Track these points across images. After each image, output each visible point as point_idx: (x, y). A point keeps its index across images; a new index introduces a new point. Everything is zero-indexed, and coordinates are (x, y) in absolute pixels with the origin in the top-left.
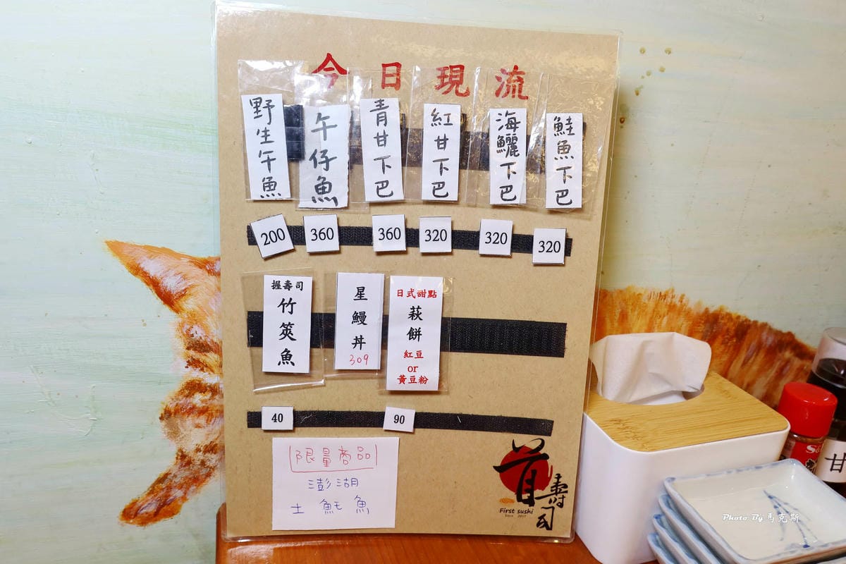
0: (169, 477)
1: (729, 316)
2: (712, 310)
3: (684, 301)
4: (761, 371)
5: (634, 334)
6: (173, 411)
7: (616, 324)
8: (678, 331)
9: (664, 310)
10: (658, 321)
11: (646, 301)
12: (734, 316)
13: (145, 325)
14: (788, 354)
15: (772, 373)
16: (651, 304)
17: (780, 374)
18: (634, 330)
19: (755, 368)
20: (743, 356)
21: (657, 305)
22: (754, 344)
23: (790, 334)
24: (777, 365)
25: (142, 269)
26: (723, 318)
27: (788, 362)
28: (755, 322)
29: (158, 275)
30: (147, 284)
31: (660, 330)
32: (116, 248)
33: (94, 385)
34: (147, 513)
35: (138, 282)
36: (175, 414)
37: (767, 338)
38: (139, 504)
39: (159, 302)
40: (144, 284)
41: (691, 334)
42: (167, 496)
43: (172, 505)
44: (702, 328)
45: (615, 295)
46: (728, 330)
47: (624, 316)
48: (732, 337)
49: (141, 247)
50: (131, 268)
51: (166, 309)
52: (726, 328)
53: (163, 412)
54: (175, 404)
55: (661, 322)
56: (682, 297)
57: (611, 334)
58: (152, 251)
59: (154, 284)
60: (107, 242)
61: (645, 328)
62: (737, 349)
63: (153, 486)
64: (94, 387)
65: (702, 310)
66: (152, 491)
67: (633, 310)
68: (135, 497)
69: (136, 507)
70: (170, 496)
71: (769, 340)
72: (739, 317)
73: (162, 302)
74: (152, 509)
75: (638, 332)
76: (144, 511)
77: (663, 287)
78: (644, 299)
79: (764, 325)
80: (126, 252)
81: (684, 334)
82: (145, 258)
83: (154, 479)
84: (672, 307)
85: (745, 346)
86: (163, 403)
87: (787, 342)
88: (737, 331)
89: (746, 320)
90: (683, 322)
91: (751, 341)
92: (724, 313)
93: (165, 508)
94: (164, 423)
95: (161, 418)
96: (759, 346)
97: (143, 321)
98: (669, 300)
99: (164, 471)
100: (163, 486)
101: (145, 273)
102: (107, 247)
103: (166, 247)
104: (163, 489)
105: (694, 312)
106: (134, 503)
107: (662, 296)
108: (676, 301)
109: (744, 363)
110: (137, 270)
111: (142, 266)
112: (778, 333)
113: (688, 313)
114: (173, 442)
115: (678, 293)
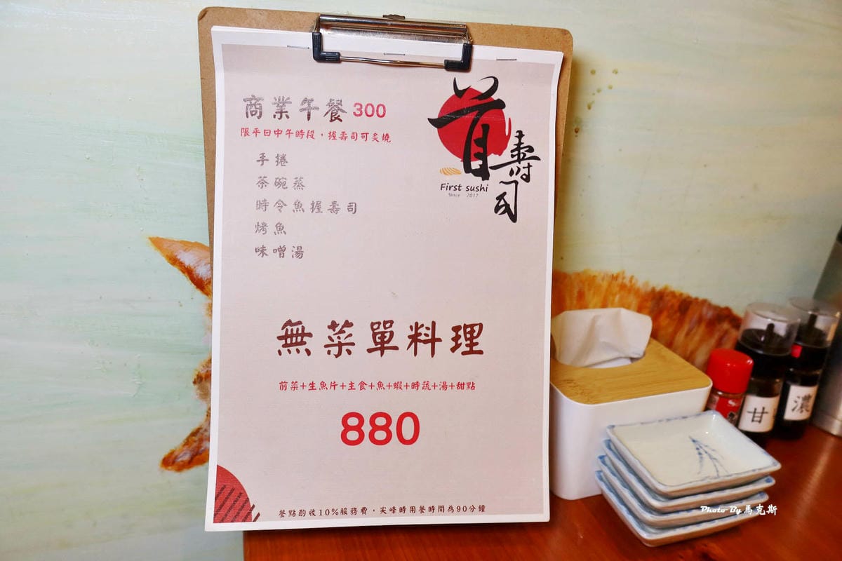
0: (201, 431)
1: (673, 294)
2: (658, 289)
3: (633, 281)
4: (702, 341)
5: (591, 310)
6: (204, 376)
7: (575, 302)
8: (628, 308)
9: (616, 289)
10: (611, 298)
11: (601, 282)
12: (677, 294)
13: (181, 306)
14: (726, 326)
15: (713, 342)
16: (605, 284)
17: (720, 342)
18: (591, 306)
19: (697, 338)
20: (686, 327)
21: (609, 285)
22: (696, 317)
23: (727, 309)
24: (716, 336)
25: (179, 260)
26: (667, 296)
27: (726, 332)
28: (696, 299)
29: (191, 265)
30: (183, 272)
31: (613, 305)
32: (157, 243)
33: (139, 355)
34: (182, 461)
35: (175, 271)
36: (206, 379)
37: (707, 313)
38: (176, 454)
39: (193, 286)
40: (180, 272)
41: (640, 310)
42: (199, 447)
43: (203, 455)
44: (649, 304)
45: (573, 277)
46: (672, 306)
47: (581, 295)
48: (676, 312)
49: (178, 242)
50: (170, 259)
51: (198, 292)
52: (670, 304)
53: (196, 377)
54: (206, 370)
55: (613, 300)
56: (632, 278)
57: (571, 310)
58: (187, 245)
59: (188, 272)
60: (150, 239)
61: (599, 304)
62: (681, 322)
63: (188, 439)
64: (140, 357)
65: (649, 289)
66: (187, 442)
67: (589, 290)
68: (173, 448)
69: (174, 456)
70: (201, 447)
71: (709, 314)
72: (681, 295)
73: (195, 287)
74: (186, 458)
75: (595, 307)
76: (180, 459)
77: (614, 270)
78: (599, 281)
79: (704, 302)
80: (165, 246)
81: (634, 310)
82: (181, 251)
83: (188, 433)
84: (623, 287)
85: (687, 320)
86: (196, 370)
87: (725, 316)
88: (680, 307)
89: (689, 297)
90: (634, 301)
91: (693, 315)
92: (668, 291)
93: (197, 457)
94: (196, 386)
95: (195, 383)
96: (700, 320)
97: (179, 302)
98: (620, 280)
99: (197, 426)
100: (196, 438)
101: (181, 263)
102: (149, 241)
103: (199, 242)
104: (195, 441)
105: (643, 291)
106: (172, 453)
107: (614, 278)
108: (627, 281)
109: (687, 334)
110: (174, 261)
111: (178, 257)
112: (716, 308)
113: (637, 292)
114: (204, 402)
115: (628, 275)
